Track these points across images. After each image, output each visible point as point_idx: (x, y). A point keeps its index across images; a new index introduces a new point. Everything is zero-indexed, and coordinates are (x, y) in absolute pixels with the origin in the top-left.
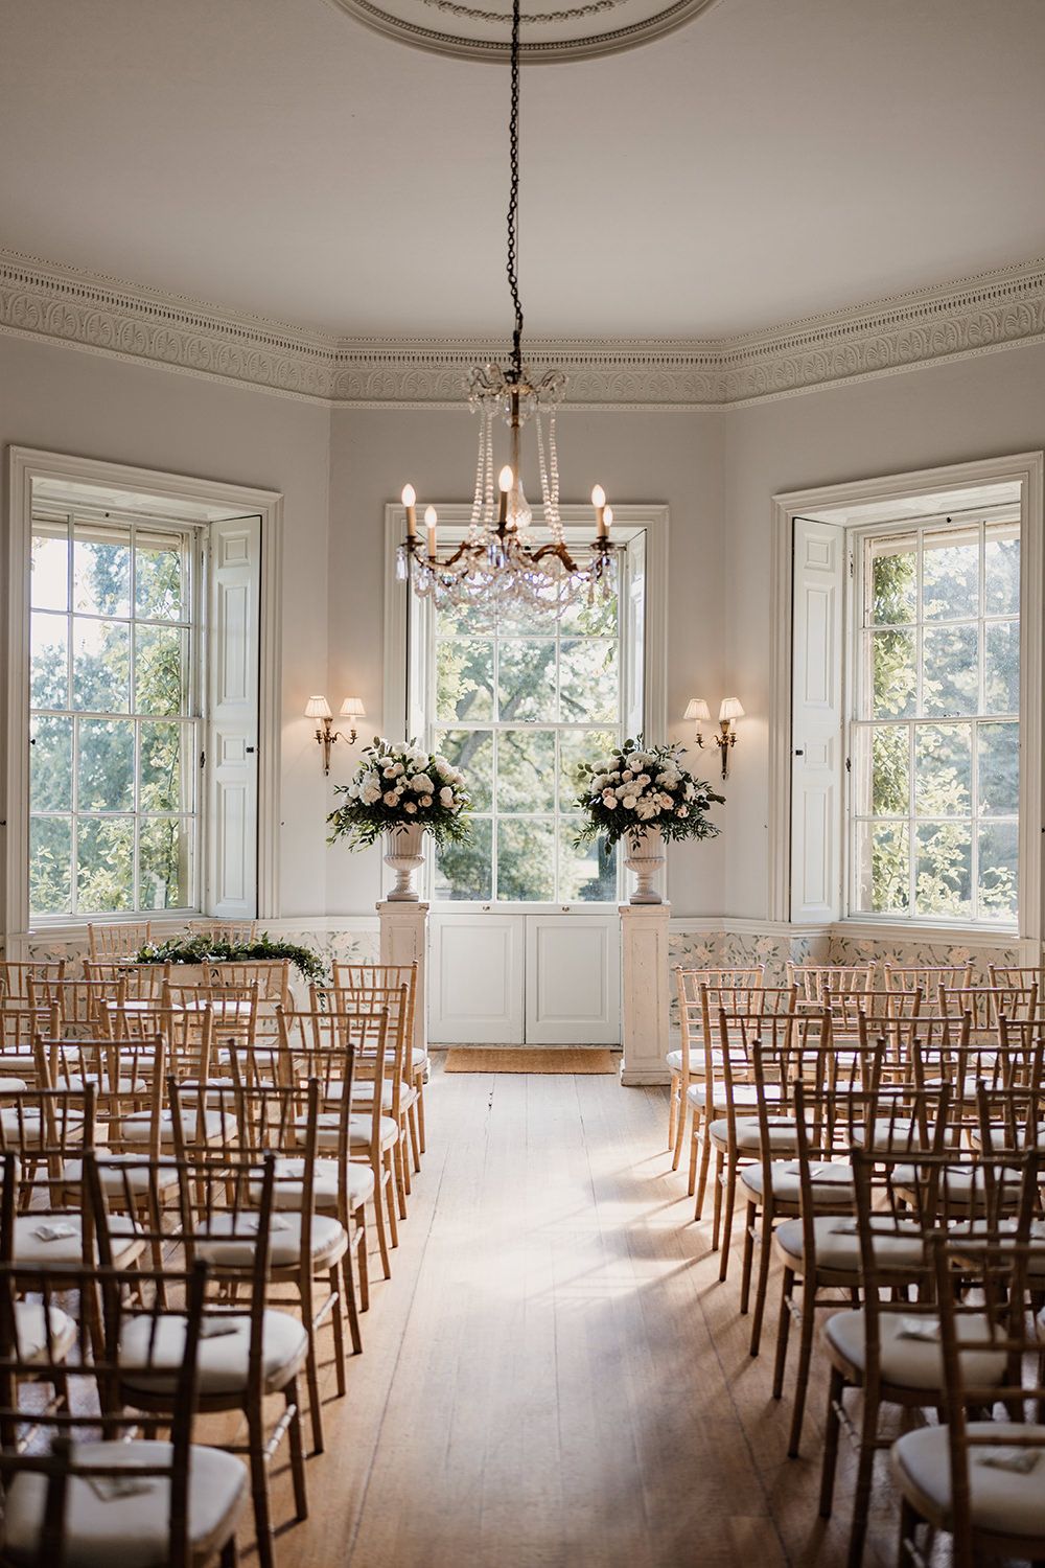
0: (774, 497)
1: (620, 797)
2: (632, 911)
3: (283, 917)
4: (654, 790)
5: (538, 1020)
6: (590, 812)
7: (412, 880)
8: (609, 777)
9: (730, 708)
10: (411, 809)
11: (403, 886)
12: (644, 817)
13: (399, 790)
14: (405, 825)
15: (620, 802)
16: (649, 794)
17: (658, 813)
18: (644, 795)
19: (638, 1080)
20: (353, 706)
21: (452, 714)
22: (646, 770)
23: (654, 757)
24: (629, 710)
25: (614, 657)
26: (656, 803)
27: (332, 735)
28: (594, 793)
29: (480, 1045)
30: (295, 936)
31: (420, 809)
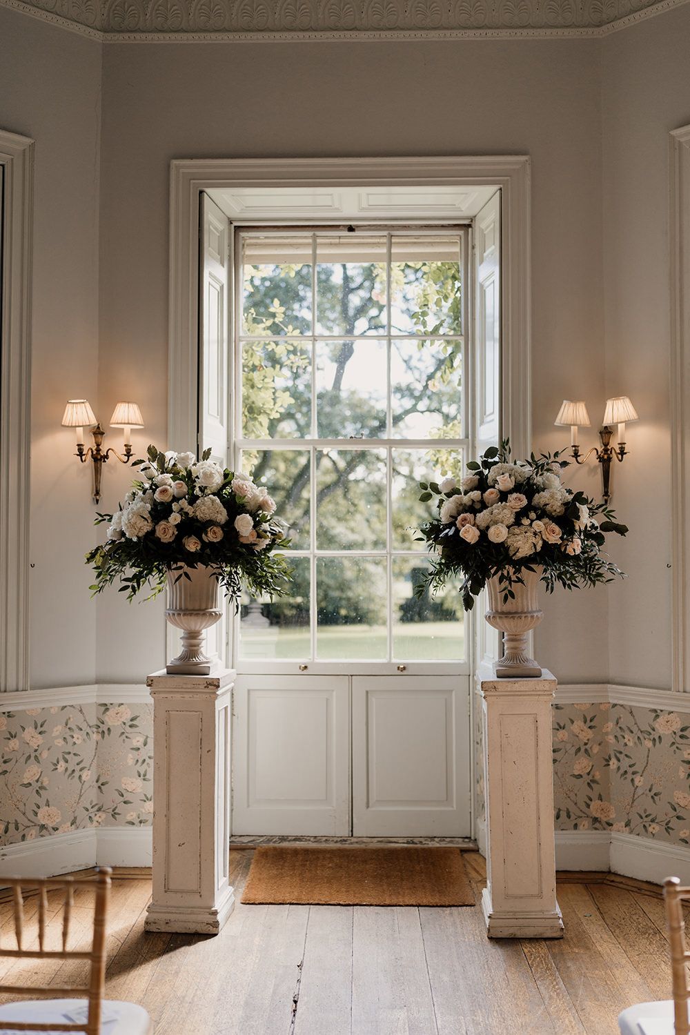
0: (673, 133)
1: (483, 525)
2: (500, 687)
3: (33, 688)
4: (533, 515)
5: (368, 807)
6: (440, 548)
7: (203, 643)
8: (466, 499)
9: (618, 410)
10: (192, 545)
11: (192, 651)
12: (520, 555)
13: (175, 518)
14: (187, 569)
15: (484, 533)
16: (526, 522)
17: (539, 549)
18: (517, 523)
19: (511, 931)
20: (126, 414)
21: (264, 433)
22: (518, 488)
23: (528, 470)
24: (478, 421)
25: (455, 364)
26: (535, 534)
27: (103, 453)
28: (444, 520)
29: (297, 839)
30: (52, 710)
31: (205, 545)
